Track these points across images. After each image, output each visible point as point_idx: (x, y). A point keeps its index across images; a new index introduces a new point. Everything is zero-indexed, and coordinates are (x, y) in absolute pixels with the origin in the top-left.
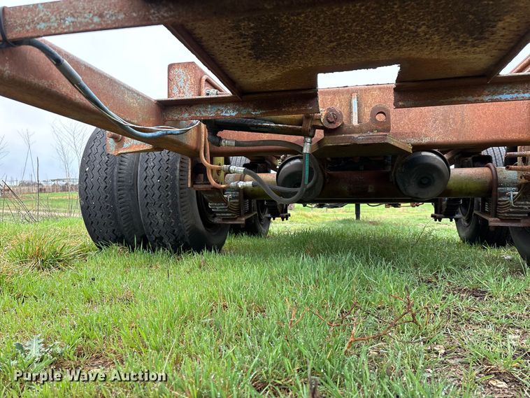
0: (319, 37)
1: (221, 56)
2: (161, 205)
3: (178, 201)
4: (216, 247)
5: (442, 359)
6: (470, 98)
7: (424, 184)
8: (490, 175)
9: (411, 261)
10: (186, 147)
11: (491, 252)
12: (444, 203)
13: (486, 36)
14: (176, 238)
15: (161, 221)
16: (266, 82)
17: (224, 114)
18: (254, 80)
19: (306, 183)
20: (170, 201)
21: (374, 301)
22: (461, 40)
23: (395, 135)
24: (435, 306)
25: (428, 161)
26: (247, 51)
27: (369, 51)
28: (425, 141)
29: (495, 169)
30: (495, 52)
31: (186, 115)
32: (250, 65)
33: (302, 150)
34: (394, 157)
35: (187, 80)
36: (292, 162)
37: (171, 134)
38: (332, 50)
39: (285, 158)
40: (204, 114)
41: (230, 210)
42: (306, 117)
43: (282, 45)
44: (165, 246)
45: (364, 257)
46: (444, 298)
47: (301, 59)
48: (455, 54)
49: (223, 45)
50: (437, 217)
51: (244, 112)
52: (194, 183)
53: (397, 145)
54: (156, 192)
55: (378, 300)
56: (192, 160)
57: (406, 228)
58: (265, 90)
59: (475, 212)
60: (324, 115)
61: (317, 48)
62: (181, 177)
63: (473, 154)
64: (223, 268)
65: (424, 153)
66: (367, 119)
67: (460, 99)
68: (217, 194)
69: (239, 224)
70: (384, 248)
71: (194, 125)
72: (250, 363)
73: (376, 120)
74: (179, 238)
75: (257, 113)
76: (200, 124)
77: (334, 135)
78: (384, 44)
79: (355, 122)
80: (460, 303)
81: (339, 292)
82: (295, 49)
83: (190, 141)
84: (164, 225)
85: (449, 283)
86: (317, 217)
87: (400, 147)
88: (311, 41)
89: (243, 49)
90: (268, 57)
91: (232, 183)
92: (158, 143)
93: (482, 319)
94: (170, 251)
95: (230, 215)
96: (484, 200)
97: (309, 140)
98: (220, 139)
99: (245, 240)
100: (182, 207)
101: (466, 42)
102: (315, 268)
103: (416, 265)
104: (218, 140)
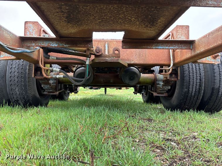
0: (95, 17)
1: (52, 19)
2: (18, 85)
3: (27, 83)
4: (45, 105)
5: (138, 143)
6: (148, 47)
7: (131, 79)
8: (154, 77)
9: (126, 109)
10: (32, 59)
11: (154, 106)
12: (138, 87)
13: (155, 24)
14: (25, 101)
15: (18, 93)
16: (71, 33)
17: (52, 45)
18: (66, 32)
19: (87, 76)
20: (23, 83)
21: (113, 124)
22: (146, 25)
23: (122, 59)
24: (135, 125)
25: (133, 71)
26: (64, 19)
27: (114, 25)
28: (132, 62)
29: (156, 75)
30: (157, 31)
31: (34, 44)
32: (65, 25)
33: (86, 63)
34: (121, 68)
35: (34, 30)
36: (81, 68)
37: (26, 52)
38: (99, 23)
39: (77, 66)
40: (42, 45)
41: (52, 88)
42: (87, 49)
43: (79, 18)
44: (19, 104)
45: (109, 107)
46: (138, 122)
47: (87, 25)
48: (144, 30)
49: (54, 15)
50: (135, 93)
51: (61, 45)
52: (35, 75)
53: (122, 63)
54: (16, 79)
55: (114, 124)
56: (35, 65)
57: (124, 97)
58: (70, 37)
59: (149, 91)
60: (95, 49)
61: (93, 21)
62: (29, 73)
63: (148, 69)
64: (48, 113)
65: (132, 68)
66: (111, 52)
67: (145, 47)
68: (46, 81)
69: (56, 95)
70: (116, 104)
71: (37, 49)
72: (62, 150)
73: (115, 53)
74: (27, 100)
75: (67, 46)
76: (40, 49)
77: (99, 57)
78: (119, 23)
79: (107, 53)
80: (144, 123)
81: (99, 121)
82: (84, 20)
83: (35, 56)
84: (19, 95)
85: (140, 117)
86: (89, 93)
87: (123, 64)
88: (91, 18)
89: (62, 18)
90: (73, 22)
91: (54, 76)
92: (19, 56)
93: (151, 129)
94: (22, 107)
95: (52, 90)
96: (152, 86)
97: (88, 59)
98: (49, 56)
99: (58, 102)
100: (29, 86)
101: (148, 26)
102: (89, 112)
103: (128, 111)
104: (48, 56)
